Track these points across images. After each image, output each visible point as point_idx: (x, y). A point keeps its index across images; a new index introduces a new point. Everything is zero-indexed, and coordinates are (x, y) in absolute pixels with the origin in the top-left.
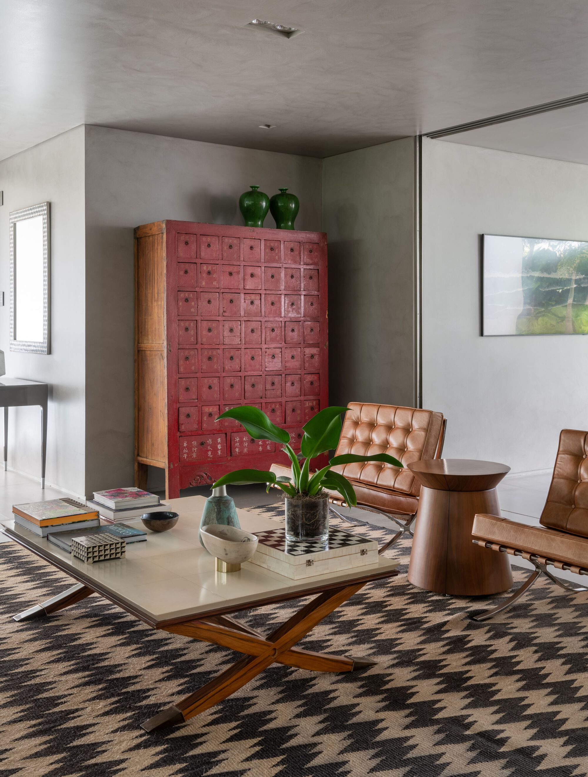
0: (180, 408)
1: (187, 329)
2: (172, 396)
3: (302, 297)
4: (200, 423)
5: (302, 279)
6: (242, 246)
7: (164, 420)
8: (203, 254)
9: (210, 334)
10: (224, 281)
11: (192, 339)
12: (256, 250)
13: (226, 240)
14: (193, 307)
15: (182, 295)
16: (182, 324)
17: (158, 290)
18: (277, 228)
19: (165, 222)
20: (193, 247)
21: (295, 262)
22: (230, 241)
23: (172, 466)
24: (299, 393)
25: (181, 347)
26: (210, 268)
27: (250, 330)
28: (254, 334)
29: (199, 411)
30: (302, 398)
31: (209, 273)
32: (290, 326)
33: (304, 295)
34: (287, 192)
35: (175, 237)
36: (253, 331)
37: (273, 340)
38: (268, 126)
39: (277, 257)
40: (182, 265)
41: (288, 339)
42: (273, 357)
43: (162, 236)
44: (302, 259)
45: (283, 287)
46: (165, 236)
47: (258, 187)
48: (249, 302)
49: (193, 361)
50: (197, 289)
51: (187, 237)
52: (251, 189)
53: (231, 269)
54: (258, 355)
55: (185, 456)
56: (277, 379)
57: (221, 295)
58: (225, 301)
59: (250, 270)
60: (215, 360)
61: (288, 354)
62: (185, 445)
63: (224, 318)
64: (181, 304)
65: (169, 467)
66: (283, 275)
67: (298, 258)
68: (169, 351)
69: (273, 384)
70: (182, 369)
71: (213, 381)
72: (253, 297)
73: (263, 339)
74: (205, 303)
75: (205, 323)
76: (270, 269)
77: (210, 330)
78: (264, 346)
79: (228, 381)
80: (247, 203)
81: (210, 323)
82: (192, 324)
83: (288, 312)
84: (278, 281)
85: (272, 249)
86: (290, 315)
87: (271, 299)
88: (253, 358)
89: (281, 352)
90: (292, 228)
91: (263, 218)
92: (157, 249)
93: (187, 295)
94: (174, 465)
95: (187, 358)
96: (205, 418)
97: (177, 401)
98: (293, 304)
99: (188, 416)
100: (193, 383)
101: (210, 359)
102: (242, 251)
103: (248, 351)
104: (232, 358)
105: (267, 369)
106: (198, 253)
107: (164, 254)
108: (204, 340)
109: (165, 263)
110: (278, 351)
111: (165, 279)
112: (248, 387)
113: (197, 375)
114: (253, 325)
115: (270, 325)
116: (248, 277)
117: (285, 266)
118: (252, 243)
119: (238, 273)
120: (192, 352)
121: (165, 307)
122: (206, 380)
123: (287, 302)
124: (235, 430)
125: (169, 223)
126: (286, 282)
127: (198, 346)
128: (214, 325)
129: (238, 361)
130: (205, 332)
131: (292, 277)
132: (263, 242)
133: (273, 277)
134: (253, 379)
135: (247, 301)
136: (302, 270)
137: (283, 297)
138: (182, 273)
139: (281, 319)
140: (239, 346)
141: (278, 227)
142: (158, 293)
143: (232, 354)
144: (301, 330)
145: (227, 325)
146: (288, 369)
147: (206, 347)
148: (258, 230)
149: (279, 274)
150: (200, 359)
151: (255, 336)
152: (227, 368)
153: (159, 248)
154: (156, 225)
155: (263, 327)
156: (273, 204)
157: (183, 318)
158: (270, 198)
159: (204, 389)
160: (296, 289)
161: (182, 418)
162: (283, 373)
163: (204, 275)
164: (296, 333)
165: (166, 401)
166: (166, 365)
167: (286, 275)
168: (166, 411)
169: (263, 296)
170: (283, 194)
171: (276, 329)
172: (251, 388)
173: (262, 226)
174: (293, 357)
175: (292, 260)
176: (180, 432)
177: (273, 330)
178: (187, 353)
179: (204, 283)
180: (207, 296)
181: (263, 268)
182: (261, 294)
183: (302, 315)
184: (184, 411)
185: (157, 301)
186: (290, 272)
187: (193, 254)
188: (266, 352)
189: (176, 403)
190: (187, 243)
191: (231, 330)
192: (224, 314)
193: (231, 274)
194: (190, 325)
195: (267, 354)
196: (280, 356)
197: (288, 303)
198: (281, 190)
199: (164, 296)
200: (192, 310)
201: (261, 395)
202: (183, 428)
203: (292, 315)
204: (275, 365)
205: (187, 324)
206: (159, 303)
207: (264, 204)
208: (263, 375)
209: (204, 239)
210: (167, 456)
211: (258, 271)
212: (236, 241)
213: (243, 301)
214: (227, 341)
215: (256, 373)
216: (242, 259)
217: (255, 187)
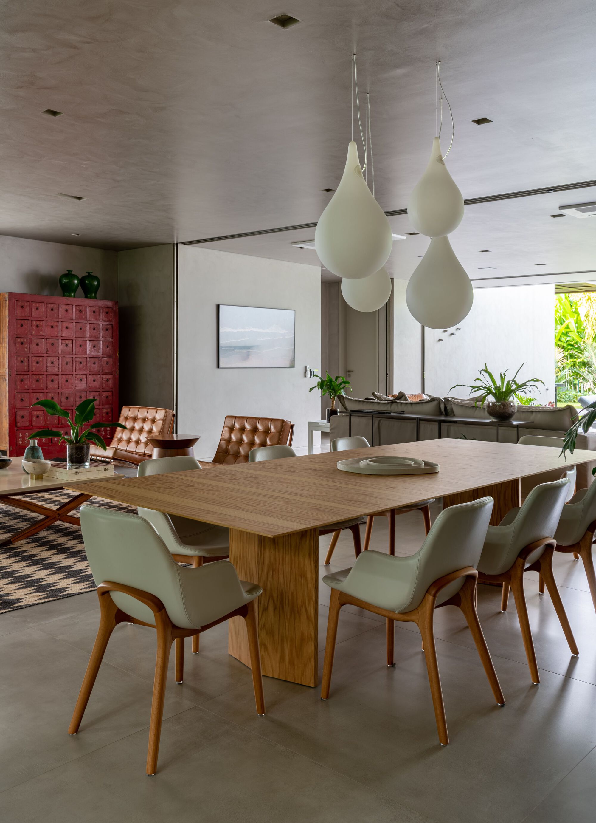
0: (17, 412)
1: (22, 362)
2: (12, 404)
3: (101, 342)
4: (31, 421)
5: (101, 331)
6: (60, 309)
7: (6, 420)
8: (33, 314)
9: (38, 365)
10: (47, 331)
11: (26, 368)
12: (70, 312)
13: (49, 305)
14: (26, 348)
15: (19, 340)
16: (19, 358)
17: (3, 337)
18: (85, 298)
19: (7, 293)
20: (27, 309)
21: (96, 320)
22: (52, 306)
23: (11, 449)
24: (99, 403)
25: (18, 373)
26: (38, 323)
27: (65, 363)
28: (68, 365)
29: (30, 414)
30: (101, 407)
31: (37, 326)
32: (92, 360)
33: (103, 341)
34: (92, 274)
35: (14, 303)
36: (67, 363)
37: (80, 369)
38: (78, 235)
39: (84, 317)
40: (19, 321)
41: (91, 369)
42: (81, 380)
43: (6, 303)
44: (101, 318)
45: (88, 336)
46: (7, 302)
47: (72, 271)
48: (65, 345)
49: (26, 382)
50: (29, 336)
51: (23, 303)
52: (67, 272)
53: (52, 324)
54: (71, 379)
55: (21, 442)
56: (83, 395)
57: (45, 340)
58: (48, 344)
59: (65, 325)
60: (41, 381)
61: (91, 378)
62: (20, 435)
63: (47, 355)
64: (18, 346)
65: (9, 449)
66: (88, 328)
67: (98, 317)
68: (10, 376)
69: (81, 397)
70: (18, 387)
71: (39, 395)
72: (67, 342)
73: (74, 369)
74: (35, 345)
75: (35, 358)
76: (79, 324)
77: (37, 363)
78: (75, 373)
79: (50, 395)
80: (64, 281)
81: (38, 358)
82: (25, 359)
83: (92, 351)
84: (85, 331)
85: (80, 311)
86: (92, 353)
87: (79, 343)
88: (67, 381)
89: (86, 377)
90: (95, 298)
91: (75, 291)
92: (3, 310)
93: (22, 340)
94: (13, 448)
95: (22, 380)
96: (34, 419)
97: (15, 407)
98: (94, 347)
99: (22, 417)
100: (26, 396)
101: (37, 381)
102: (59, 312)
103: (64, 376)
104: (52, 381)
105: (76, 388)
106: (30, 314)
107: (7, 314)
108: (34, 369)
109: (7, 320)
110: (84, 376)
111: (7, 329)
112: (63, 399)
113: (29, 391)
114: (67, 360)
115: (78, 360)
116: (64, 329)
117: (89, 322)
118: (67, 307)
119: (57, 326)
120: (25, 377)
121: (8, 348)
122: (35, 395)
123: (90, 345)
124: (54, 426)
125: (10, 294)
126: (90, 333)
127: (30, 373)
128: (41, 359)
129: (56, 382)
130: (34, 364)
131: (94, 329)
132: (74, 307)
133: (81, 329)
134: (67, 394)
135: (63, 344)
136: (101, 325)
137: (88, 342)
138: (19, 326)
139: (86, 356)
140: (57, 373)
141: (86, 297)
142: (3, 339)
143: (53, 378)
144: (100, 363)
145: (49, 360)
146: (91, 388)
147: (35, 373)
148: (71, 299)
149: (85, 327)
150: (31, 381)
151: (69, 366)
152: (49, 387)
153: (4, 310)
154: (1, 295)
155: (74, 361)
156: (82, 281)
157: (19, 355)
158: (80, 278)
159: (34, 400)
160: (97, 337)
161: (18, 418)
162: (88, 391)
163: (34, 327)
164: (96, 365)
165: (8, 407)
166: (8, 384)
167: (90, 328)
168: (8, 414)
169: (74, 341)
170: (90, 276)
171: (83, 363)
172: (66, 400)
173: (74, 297)
174: (94, 380)
175: (94, 318)
176: (17, 427)
177: (81, 363)
178: (22, 377)
179: (34, 333)
180: (35, 341)
181: (75, 323)
182: (72, 340)
183: (101, 354)
184: (19, 414)
185: (2, 343)
186: (92, 326)
187: (27, 314)
188: (76, 377)
189: (15, 409)
190: (22, 307)
191: (52, 363)
192: (48, 352)
193: (52, 327)
194: (24, 359)
195: (76, 378)
196: (86, 379)
197: (91, 346)
198: (88, 273)
199: (7, 340)
200: (26, 350)
201: (72, 404)
202: (19, 425)
203: (94, 353)
204: (83, 385)
205: (22, 359)
206: (3, 345)
207: (76, 282)
208: (74, 392)
209: (34, 304)
210: (8, 442)
211: (70, 325)
212: (56, 306)
213: (60, 344)
214: (49, 370)
215: (69, 390)
216: (60, 317)
217: (70, 271)
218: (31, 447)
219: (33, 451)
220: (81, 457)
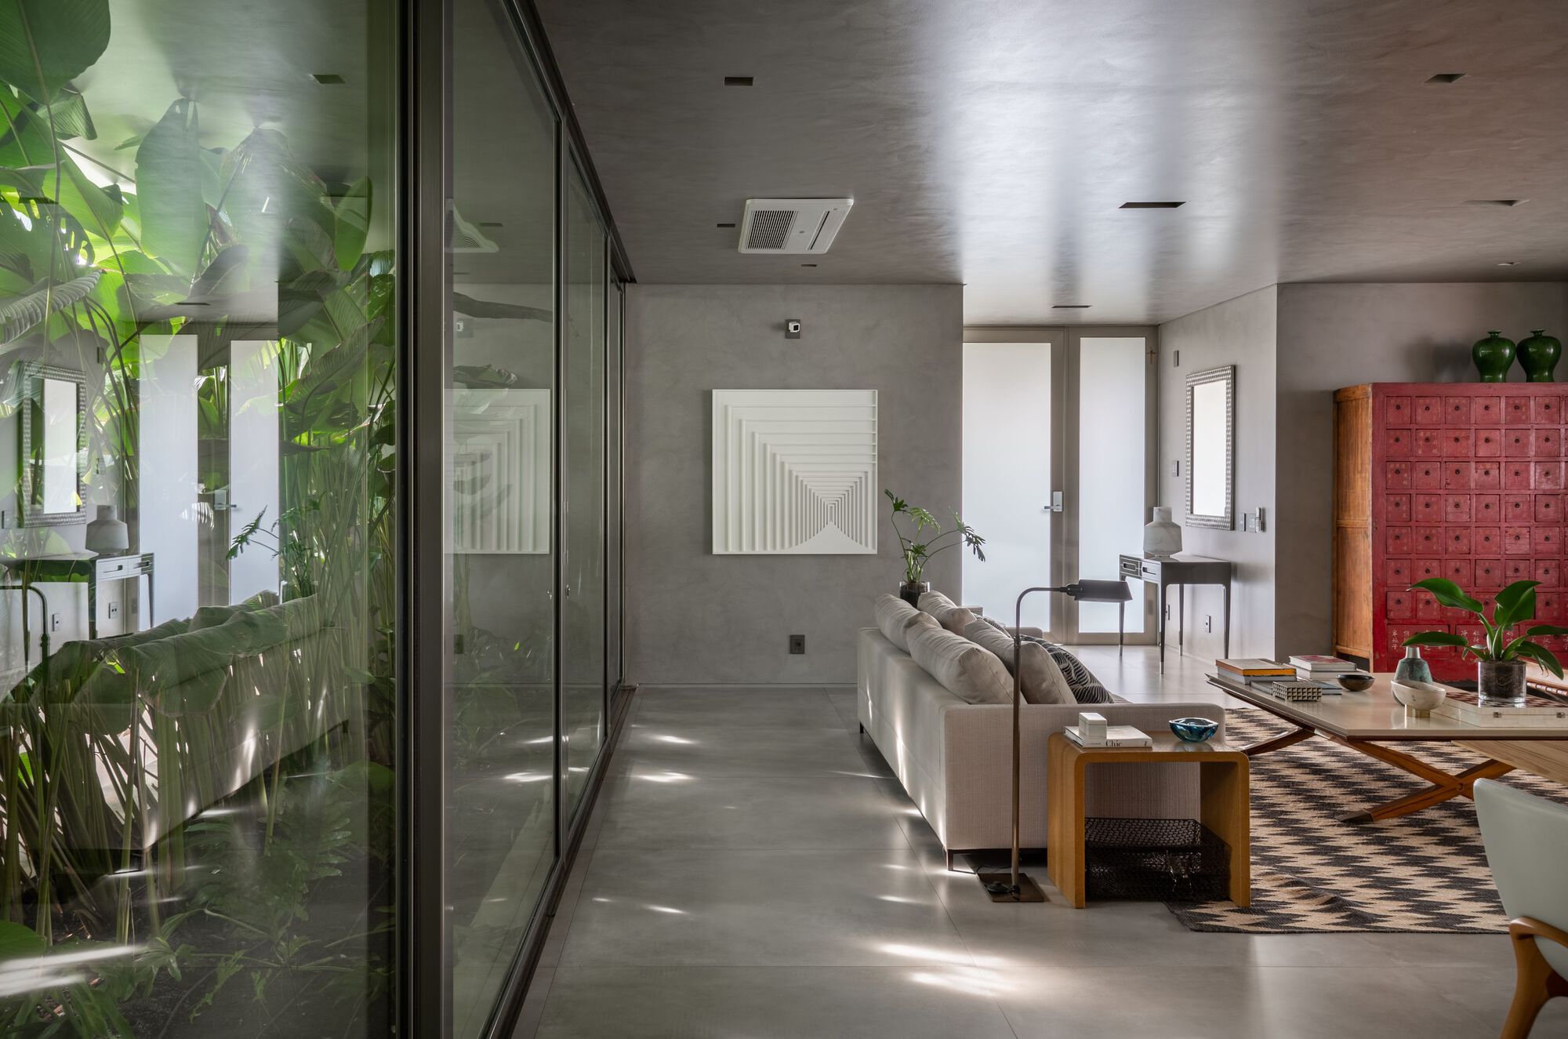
0: (1389, 593)
1: (1397, 504)
2: (1378, 579)
3: (1563, 465)
4: (1414, 610)
5: (1563, 442)
6: (1473, 406)
7: (1368, 605)
8: (1419, 419)
9: (1428, 509)
10: (1447, 448)
11: (1404, 515)
12: (1494, 410)
13: (1451, 400)
14: (1406, 479)
15: (1392, 466)
16: (1392, 498)
17: (1362, 461)
18: (1527, 381)
19: (1371, 385)
20: (1407, 411)
21: (1552, 422)
22: (1457, 401)
23: (1378, 656)
24: (1557, 583)
25: (1389, 524)
26: (1428, 434)
27: (1484, 505)
28: (1489, 510)
29: (1412, 597)
30: (1561, 589)
31: (1427, 440)
32: (1543, 500)
33: (1566, 462)
34: (1544, 334)
35: (1384, 400)
36: (1487, 506)
37: (1515, 517)
38: (1512, 263)
39: (1524, 417)
40: (1392, 432)
41: (1540, 516)
42: (1518, 537)
43: (1368, 401)
44: (1563, 417)
45: (1532, 453)
46: (1371, 401)
47: (1498, 333)
48: (1483, 472)
49: (1405, 541)
50: (1411, 459)
51: (1399, 400)
52: (1489, 335)
53: (1457, 434)
54: (1495, 535)
55: (1395, 646)
56: (1522, 565)
57: (1443, 465)
58: (1449, 472)
59: (1483, 434)
60: (1435, 540)
61: (1540, 534)
62: (1395, 634)
63: (1447, 492)
64: (1390, 476)
65: (1374, 657)
66: (1532, 438)
67: (1556, 417)
68: (1375, 529)
69: (1517, 570)
70: (1391, 549)
71: (1431, 564)
72: (1488, 466)
73: (1503, 516)
74: (1422, 474)
75: (1422, 497)
76: (1512, 432)
77: (1427, 505)
78: (1503, 525)
79: (1453, 564)
80: (1482, 352)
81: (1427, 498)
82: (1404, 499)
83: (1541, 483)
84: (1526, 445)
85: (1517, 407)
86: (1543, 487)
87: (1514, 467)
88: (1487, 539)
89: (1529, 532)
90: (1551, 379)
91: (1505, 369)
92: (1362, 415)
93: (1398, 465)
94: (1380, 655)
95: (1397, 537)
96: (1421, 606)
97: (1385, 584)
98: (1547, 474)
99: (1399, 602)
100: (1405, 565)
101: (1427, 538)
102: (1472, 413)
103: (1481, 530)
104: (1457, 538)
105: (1507, 553)
106: (1413, 418)
107: (1370, 421)
108: (1420, 516)
109: (1370, 431)
110: (1525, 531)
111: (1370, 448)
112: (1480, 573)
113: (1411, 556)
114: (1488, 499)
115: (1512, 499)
116: (1481, 442)
117: (1535, 427)
118: (1488, 402)
119: (1467, 438)
120: (1404, 531)
121: (1371, 479)
122: (1422, 563)
123: (1538, 471)
124: (1461, 622)
125: (1376, 386)
126: (1538, 447)
127: (1411, 524)
128: (1434, 499)
129: (1465, 541)
130: (1421, 508)
131: (1547, 440)
132: (1503, 401)
133: (1517, 441)
134: (1487, 564)
135: (1479, 471)
136: (1563, 431)
137: (1532, 465)
138: (1392, 441)
139: (1529, 492)
140: (1467, 524)
141: (1530, 380)
142: (1362, 464)
143: (1458, 533)
144: (1561, 506)
145: (1451, 500)
146: (1539, 553)
147: (1422, 524)
148: (1496, 385)
149: (1527, 437)
150: (1414, 538)
151: (1492, 512)
152: (1450, 549)
153: (1364, 414)
154: (1360, 387)
155: (1503, 502)
156: (1521, 351)
157: (1392, 492)
158: (1516, 345)
159: (1420, 573)
160: (1552, 454)
161: (1391, 604)
162: (1532, 558)
163: (1421, 443)
164: (1552, 509)
165: (1371, 584)
166: (1371, 544)
167: (1537, 439)
168: (1371, 595)
169: (1503, 465)
170: (1538, 337)
171: (1521, 505)
172: (1484, 574)
173: (1504, 380)
174: (1547, 539)
175: (1546, 420)
176: (1388, 619)
177: (1517, 505)
178: (1397, 531)
179: (1420, 452)
180: (1424, 466)
181: (1504, 431)
182: (1499, 462)
183: (1562, 487)
184: (1393, 596)
185: (1361, 472)
186: (1543, 434)
187: (1407, 419)
188: (1506, 532)
189: (1384, 587)
190: (1398, 407)
191: (1457, 506)
192: (1449, 487)
193: (1457, 440)
194: (1401, 499)
195: (1507, 534)
196: (1528, 537)
197: (1540, 473)
198: (1534, 332)
199: (1369, 467)
200: (1405, 483)
201: (1499, 582)
202: (1391, 615)
203: (1546, 486)
204: (1524, 547)
205: (1398, 499)
206: (1363, 475)
207: (1508, 351)
208: (1503, 560)
209: (1421, 401)
210: (1372, 644)
211: (1495, 435)
212: (1464, 401)
213: (1473, 471)
214: (1451, 518)
215: (1491, 557)
216: (1473, 421)
217: (1494, 333)
218: (1407, 659)
219: (1412, 666)
220: (1507, 686)
